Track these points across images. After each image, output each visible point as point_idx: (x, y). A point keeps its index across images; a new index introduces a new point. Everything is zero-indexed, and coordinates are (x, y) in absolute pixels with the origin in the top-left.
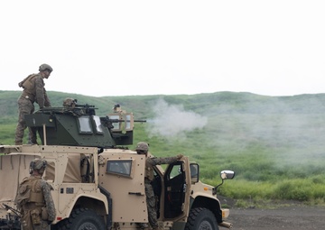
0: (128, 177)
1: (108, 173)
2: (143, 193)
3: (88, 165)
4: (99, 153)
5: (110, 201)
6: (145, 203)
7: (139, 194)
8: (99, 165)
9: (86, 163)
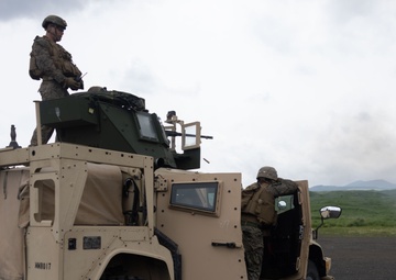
0: (211, 213)
1: (174, 207)
2: (239, 243)
3: (137, 192)
4: (156, 167)
5: (177, 259)
6: (243, 262)
7: (231, 246)
8: (156, 192)
9: (132, 189)
